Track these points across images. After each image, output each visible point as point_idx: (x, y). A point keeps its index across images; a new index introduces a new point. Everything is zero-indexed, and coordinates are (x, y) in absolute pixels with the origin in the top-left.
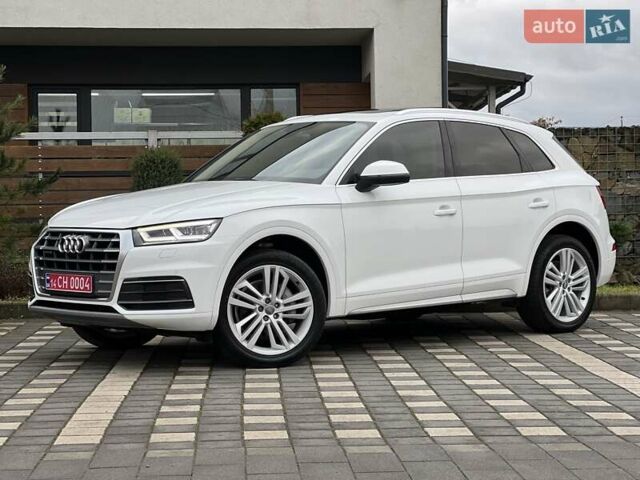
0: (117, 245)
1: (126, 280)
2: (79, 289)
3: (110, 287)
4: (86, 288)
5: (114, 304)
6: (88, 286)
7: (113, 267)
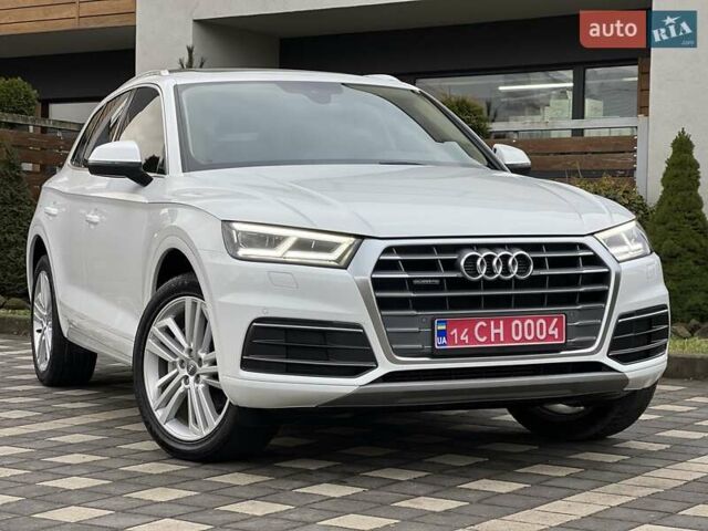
0: (594, 260)
1: (621, 317)
2: (536, 338)
3: (594, 330)
4: (550, 337)
5: (602, 357)
6: (556, 332)
7: (600, 297)
